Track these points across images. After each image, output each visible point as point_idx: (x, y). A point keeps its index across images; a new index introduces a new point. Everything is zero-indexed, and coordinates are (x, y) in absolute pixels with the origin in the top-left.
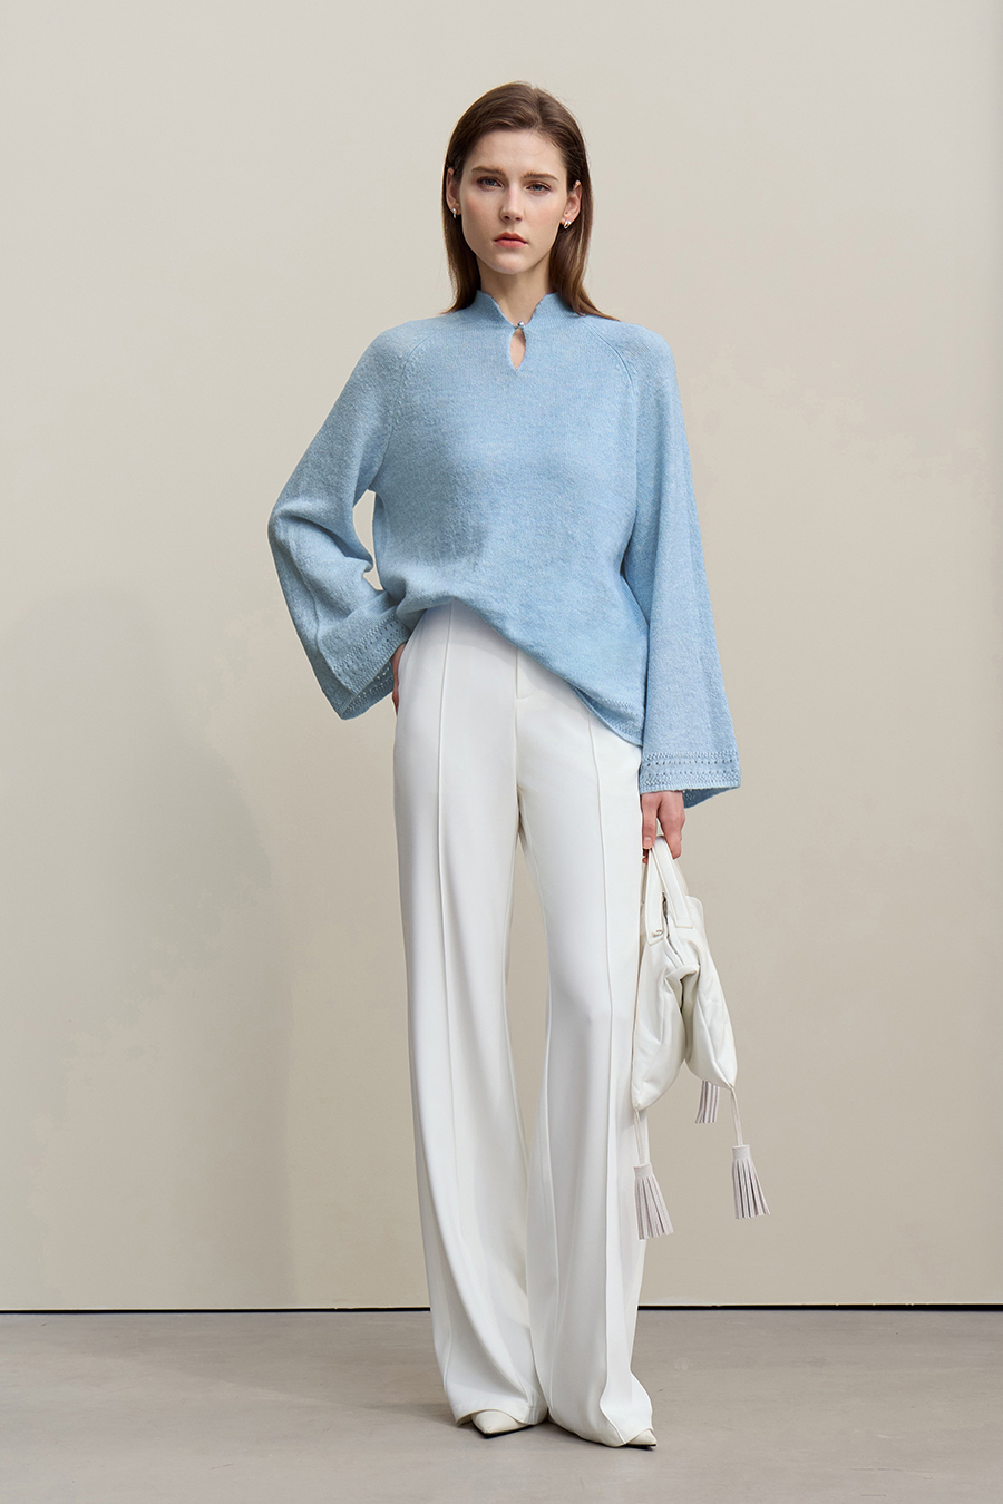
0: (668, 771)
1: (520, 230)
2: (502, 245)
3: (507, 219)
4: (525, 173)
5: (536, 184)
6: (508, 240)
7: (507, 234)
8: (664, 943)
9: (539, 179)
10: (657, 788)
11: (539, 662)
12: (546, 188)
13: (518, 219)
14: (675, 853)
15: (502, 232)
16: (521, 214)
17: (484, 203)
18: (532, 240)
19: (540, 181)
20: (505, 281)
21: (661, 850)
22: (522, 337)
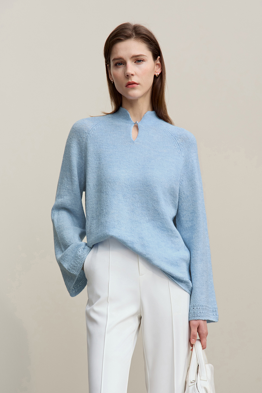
0: (201, 311)
1: (134, 79)
2: (129, 87)
3: (128, 76)
4: (131, 56)
5: (138, 60)
6: (130, 84)
7: (129, 82)
8: (194, 387)
9: (138, 58)
10: (197, 318)
11: (148, 261)
12: (143, 61)
13: (132, 75)
14: (204, 347)
15: (127, 82)
16: (133, 73)
17: (118, 72)
18: (140, 82)
19: (140, 58)
20: (132, 103)
21: (198, 345)
22: (137, 127)
